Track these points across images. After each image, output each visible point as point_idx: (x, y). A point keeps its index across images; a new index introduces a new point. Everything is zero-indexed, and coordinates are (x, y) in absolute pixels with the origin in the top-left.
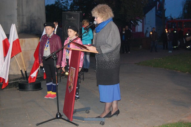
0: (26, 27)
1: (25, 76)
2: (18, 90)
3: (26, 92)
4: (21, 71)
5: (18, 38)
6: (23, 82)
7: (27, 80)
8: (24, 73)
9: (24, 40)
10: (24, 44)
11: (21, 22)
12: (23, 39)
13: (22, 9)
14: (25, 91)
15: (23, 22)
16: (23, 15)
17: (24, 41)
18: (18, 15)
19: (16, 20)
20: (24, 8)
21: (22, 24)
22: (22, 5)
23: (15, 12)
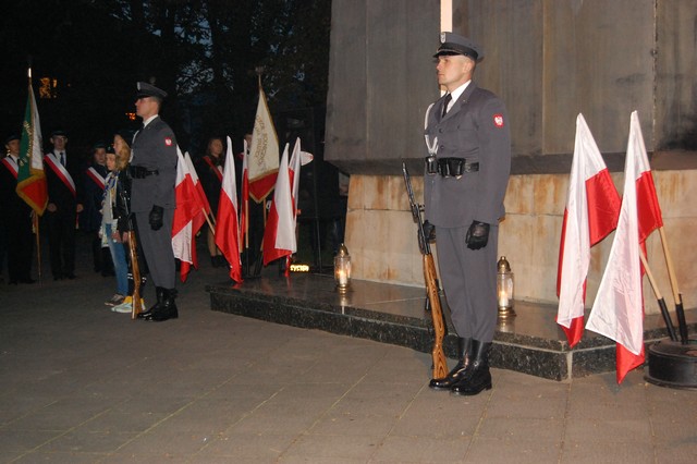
0: (689, 125)
1: (675, 321)
2: (645, 379)
3: (675, 392)
4: (662, 303)
5: (648, 169)
6: (667, 349)
7: (683, 341)
8: (671, 308)
9: (680, 177)
10: (683, 193)
11: (669, 106)
12: (678, 172)
13: (676, 52)
14: (670, 386)
15: (676, 105)
16: (678, 77)
17: (683, 179)
18: (660, 77)
19: (649, 97)
20: (683, 47)
21: (675, 111)
22: (676, 35)
23: (648, 65)
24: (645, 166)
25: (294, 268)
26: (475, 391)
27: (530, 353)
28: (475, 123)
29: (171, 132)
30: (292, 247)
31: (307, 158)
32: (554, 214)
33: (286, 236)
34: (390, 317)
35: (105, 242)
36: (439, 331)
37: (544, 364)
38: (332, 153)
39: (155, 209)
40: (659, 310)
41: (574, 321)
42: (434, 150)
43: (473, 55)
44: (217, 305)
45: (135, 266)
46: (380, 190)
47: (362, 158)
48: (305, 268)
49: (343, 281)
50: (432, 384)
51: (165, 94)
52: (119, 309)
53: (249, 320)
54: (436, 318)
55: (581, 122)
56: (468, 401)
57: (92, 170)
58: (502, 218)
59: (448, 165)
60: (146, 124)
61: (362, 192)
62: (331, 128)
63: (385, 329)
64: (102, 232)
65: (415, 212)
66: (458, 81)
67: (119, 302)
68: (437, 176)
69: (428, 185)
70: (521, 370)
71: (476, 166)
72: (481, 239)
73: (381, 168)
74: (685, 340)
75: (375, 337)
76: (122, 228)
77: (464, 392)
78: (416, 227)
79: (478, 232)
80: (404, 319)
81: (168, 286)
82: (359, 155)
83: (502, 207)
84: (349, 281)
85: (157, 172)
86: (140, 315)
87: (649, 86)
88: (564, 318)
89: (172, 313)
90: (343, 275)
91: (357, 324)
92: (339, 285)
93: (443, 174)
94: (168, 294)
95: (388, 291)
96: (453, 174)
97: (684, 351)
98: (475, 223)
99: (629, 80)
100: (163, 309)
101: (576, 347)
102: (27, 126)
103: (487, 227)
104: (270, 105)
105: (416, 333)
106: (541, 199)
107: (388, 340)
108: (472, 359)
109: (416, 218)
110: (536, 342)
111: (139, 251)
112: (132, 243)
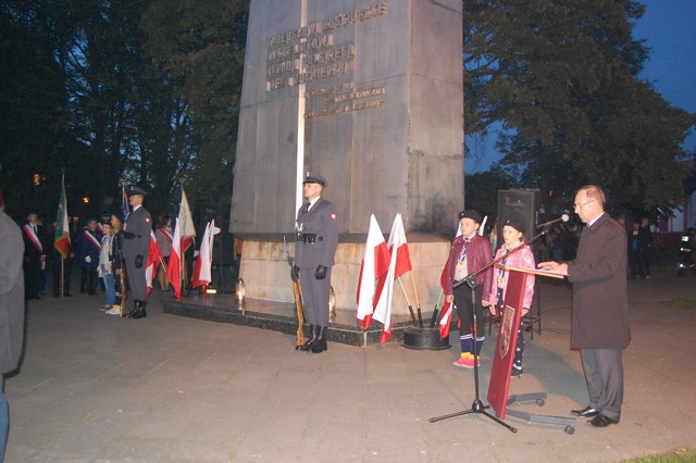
0: (423, 220)
1: (417, 318)
2: (402, 346)
3: (417, 351)
4: (410, 308)
5: (405, 242)
6: (413, 330)
8: (415, 312)
10: (419, 255)
11: (414, 211)
13: (418, 184)
14: (415, 349)
15: (417, 211)
16: (418, 197)
18: (410, 196)
19: (405, 206)
20: (421, 182)
21: (417, 214)
22: (417, 176)
23: (404, 191)
24: (404, 240)
25: (209, 291)
26: (319, 351)
27: (345, 333)
28: (322, 218)
29: (148, 214)
30: (209, 280)
31: (218, 231)
32: (355, 264)
33: (205, 274)
34: (270, 316)
35: (101, 274)
36: (301, 321)
37: (352, 339)
38: (234, 228)
39: (138, 256)
40: (409, 313)
41: (366, 317)
42: (301, 229)
43: (322, 183)
44: (167, 310)
45: (123, 288)
46: (260, 249)
47: (251, 232)
48: (214, 291)
49: (241, 298)
50: (297, 348)
51: (146, 194)
52: (110, 312)
53: (187, 318)
54: (300, 314)
55: (373, 217)
56: (316, 356)
57: (87, 232)
58: (333, 263)
59: (307, 237)
60: (135, 209)
61: (250, 250)
62: (233, 215)
63: (266, 322)
64: (99, 268)
65: (290, 260)
66: (314, 196)
67: (108, 309)
68: (302, 243)
69: (297, 247)
70: (340, 342)
71: (321, 239)
72: (322, 274)
73: (261, 237)
74: (421, 326)
75: (261, 327)
76: (114, 267)
77: (315, 351)
78: (290, 268)
79: (321, 271)
80: (278, 317)
81: (142, 299)
82: (249, 230)
83: (333, 259)
84: (244, 298)
85: (140, 236)
86: (124, 316)
87: (405, 201)
88: (361, 316)
89: (143, 314)
90: (240, 294)
91: (251, 320)
92: (238, 300)
93: (305, 241)
94: (142, 304)
95: (264, 304)
96: (310, 242)
97: (421, 332)
98: (320, 266)
99: (395, 197)
100: (138, 311)
101: (368, 329)
102: (60, 206)
103: (325, 268)
104: (189, 199)
105: (284, 324)
106: (348, 256)
107: (269, 328)
108: (318, 335)
109: (291, 264)
110: (348, 327)
111: (126, 280)
112: (122, 275)
